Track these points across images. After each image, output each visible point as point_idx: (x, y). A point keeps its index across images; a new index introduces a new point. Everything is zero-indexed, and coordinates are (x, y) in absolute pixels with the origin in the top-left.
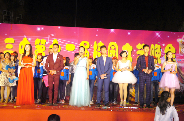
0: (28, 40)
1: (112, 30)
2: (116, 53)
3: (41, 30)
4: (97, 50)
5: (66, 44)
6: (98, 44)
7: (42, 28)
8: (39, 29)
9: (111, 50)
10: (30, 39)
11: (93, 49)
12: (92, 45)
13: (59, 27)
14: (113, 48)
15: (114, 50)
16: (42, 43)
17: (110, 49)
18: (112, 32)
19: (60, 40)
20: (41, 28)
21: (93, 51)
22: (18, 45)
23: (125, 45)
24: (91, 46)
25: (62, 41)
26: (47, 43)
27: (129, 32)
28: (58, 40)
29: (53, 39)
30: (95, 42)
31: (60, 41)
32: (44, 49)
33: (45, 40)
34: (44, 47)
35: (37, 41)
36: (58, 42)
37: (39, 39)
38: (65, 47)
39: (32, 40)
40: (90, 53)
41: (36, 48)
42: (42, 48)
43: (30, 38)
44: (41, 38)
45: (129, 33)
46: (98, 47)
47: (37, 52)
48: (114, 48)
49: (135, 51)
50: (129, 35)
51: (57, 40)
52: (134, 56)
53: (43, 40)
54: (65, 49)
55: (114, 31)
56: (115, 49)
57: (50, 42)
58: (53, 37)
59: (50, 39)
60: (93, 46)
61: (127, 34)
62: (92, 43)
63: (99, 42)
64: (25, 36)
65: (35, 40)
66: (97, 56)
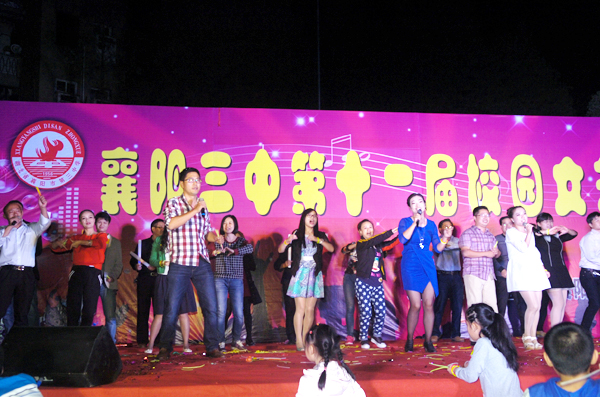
0: (270, 155)
1: (519, 119)
2: (534, 189)
3: (308, 124)
4: (479, 180)
5: (384, 167)
6: (481, 161)
7: (312, 119)
8: (301, 121)
9: (519, 180)
10: (275, 154)
11: (466, 178)
12: (461, 167)
13: (361, 115)
14: (525, 172)
15: (530, 181)
16: (312, 167)
17: (519, 176)
18: (520, 125)
19: (365, 153)
20: (307, 120)
21: (466, 186)
22: (243, 174)
23: (559, 162)
24: (461, 170)
25: (372, 157)
26: (329, 163)
27: (570, 123)
28: (361, 155)
29: (346, 152)
30: (472, 157)
31: (366, 156)
32: (321, 183)
33: (322, 156)
34: (321, 177)
35: (299, 159)
36: (363, 160)
37: (304, 151)
38: (382, 174)
39: (282, 156)
40: (458, 191)
41: (296, 180)
42: (315, 179)
43: (275, 149)
44: (309, 151)
45: (569, 127)
46: (481, 172)
47: (300, 192)
48: (529, 173)
49: (590, 179)
50: (569, 132)
51: (359, 153)
52: (588, 195)
53: (315, 154)
54: (384, 182)
55: (525, 120)
56: (531, 176)
57: (335, 159)
58: (346, 144)
59: (335, 151)
60: (465, 169)
61: (565, 129)
62: (461, 161)
63: (482, 157)
64: (261, 144)
65: (291, 156)
66: (480, 198)
